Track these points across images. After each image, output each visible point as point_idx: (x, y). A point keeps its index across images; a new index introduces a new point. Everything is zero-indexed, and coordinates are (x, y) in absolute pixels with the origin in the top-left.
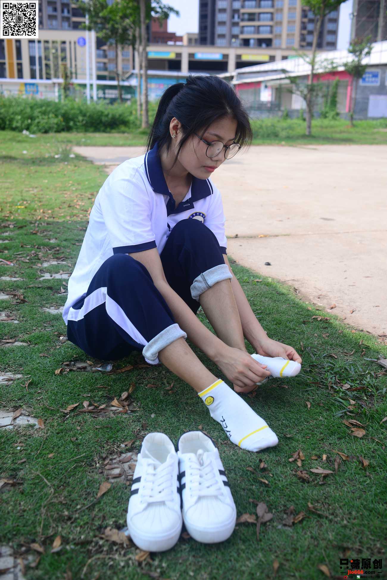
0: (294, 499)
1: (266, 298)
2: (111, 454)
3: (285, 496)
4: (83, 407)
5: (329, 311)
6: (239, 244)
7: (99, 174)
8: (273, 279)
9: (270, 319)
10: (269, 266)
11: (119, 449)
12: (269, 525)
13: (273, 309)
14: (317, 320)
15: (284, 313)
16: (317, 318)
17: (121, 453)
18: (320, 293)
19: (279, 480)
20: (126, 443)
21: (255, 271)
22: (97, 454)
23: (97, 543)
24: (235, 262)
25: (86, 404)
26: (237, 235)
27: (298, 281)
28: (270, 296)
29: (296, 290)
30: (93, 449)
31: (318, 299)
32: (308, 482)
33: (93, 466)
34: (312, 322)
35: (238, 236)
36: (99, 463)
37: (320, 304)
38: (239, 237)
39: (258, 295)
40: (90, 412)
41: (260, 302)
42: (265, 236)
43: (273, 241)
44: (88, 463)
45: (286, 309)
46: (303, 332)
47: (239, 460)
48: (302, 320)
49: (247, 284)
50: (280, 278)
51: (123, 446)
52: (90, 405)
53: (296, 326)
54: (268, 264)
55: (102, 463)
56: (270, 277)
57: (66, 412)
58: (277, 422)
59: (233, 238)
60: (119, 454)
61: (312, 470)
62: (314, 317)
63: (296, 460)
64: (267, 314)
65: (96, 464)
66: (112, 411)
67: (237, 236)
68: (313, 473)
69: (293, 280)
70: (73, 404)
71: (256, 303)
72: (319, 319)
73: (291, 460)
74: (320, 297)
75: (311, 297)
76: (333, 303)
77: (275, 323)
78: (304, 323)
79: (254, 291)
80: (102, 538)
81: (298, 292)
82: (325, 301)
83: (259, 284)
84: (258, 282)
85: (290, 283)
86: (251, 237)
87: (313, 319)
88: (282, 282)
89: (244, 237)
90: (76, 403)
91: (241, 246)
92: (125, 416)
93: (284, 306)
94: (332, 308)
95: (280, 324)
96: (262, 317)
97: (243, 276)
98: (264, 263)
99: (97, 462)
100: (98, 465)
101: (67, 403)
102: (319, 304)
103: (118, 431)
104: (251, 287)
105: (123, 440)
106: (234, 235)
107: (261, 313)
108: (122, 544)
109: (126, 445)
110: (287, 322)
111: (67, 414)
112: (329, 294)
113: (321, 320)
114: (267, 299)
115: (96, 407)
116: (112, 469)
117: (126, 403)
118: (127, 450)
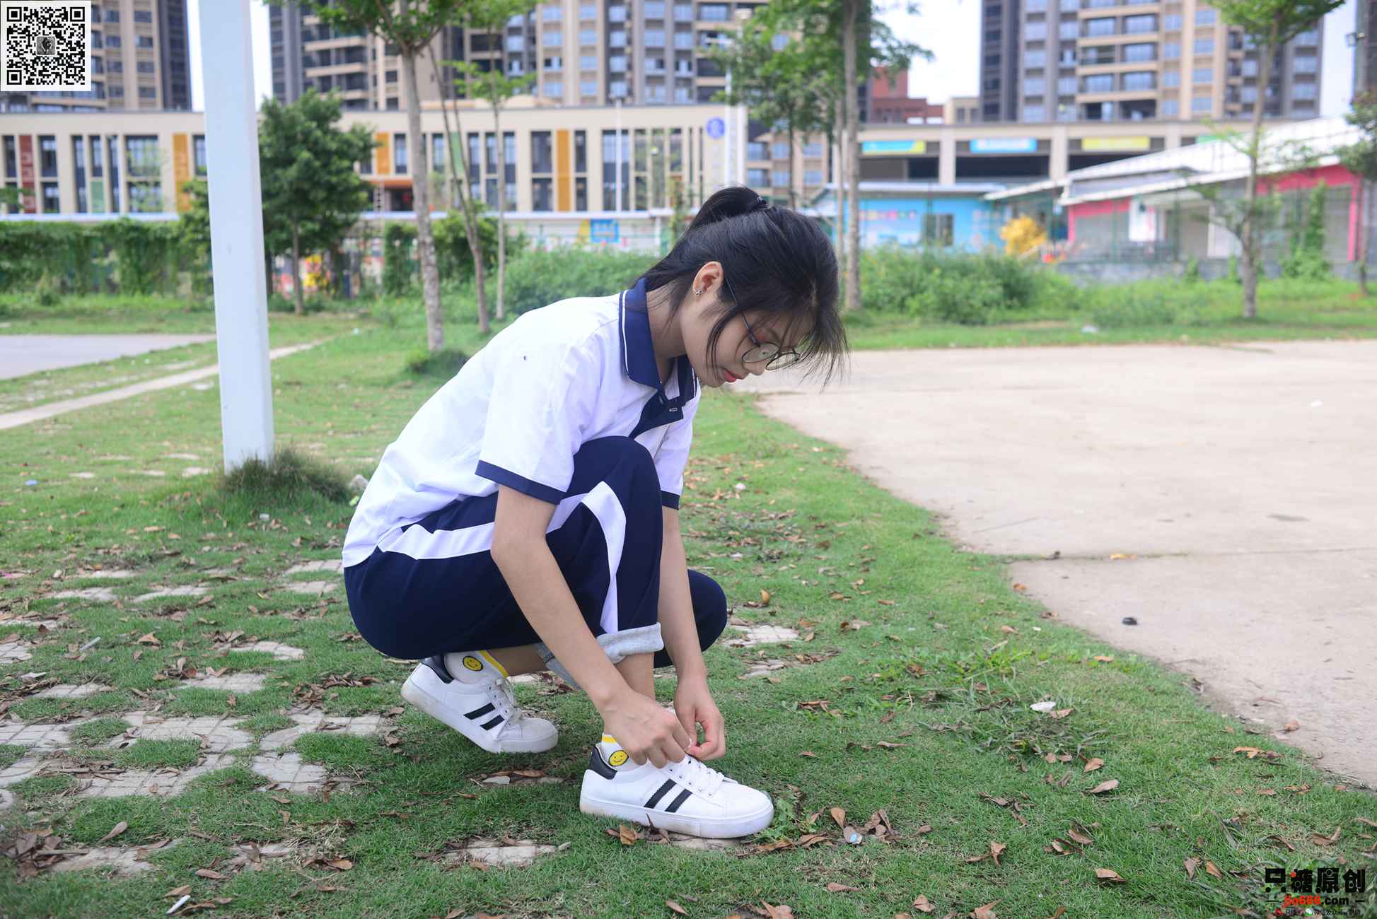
1: (1121, 699)
5: (1281, 737)
6: (1064, 573)
7: (742, 414)
8: (1140, 657)
9: (1128, 749)
10: (1131, 627)
13: (1135, 727)
14: (1247, 757)
15: (1163, 736)
16: (1246, 753)
18: (1259, 693)
21: (1098, 636)
24: (1050, 614)
26: (1057, 553)
27: (1204, 663)
28: (1131, 695)
29: (1197, 684)
31: (1253, 708)
34: (1234, 761)
35: (1062, 555)
37: (1258, 719)
38: (1062, 558)
39: (1102, 693)
41: (1106, 708)
42: (1129, 557)
43: (1148, 569)
45: (1168, 729)
46: (1209, 783)
48: (1207, 755)
49: (1074, 666)
50: (1158, 654)
53: (1194, 769)
54: (1131, 622)
56: (1133, 652)
59: (1047, 559)
62: (1238, 749)
64: (1120, 738)
67: (1057, 556)
69: (1193, 661)
71: (1094, 710)
72: (1251, 755)
74: (1258, 703)
75: (1237, 703)
76: (1292, 718)
77: (1140, 758)
78: (1213, 761)
79: (1092, 683)
81: (1202, 688)
82: (1272, 714)
83: (1105, 666)
84: (1102, 661)
85: (1184, 668)
86: (1093, 558)
87: (1238, 753)
88: (1164, 665)
89: (1076, 559)
91: (1066, 578)
93: (1165, 721)
94: (1288, 730)
95: (1152, 762)
96: (1109, 745)
97: (1066, 649)
98: (1121, 620)
102: (1255, 720)
104: (1084, 674)
106: (1051, 552)
107: (1106, 734)
110: (1169, 757)
112: (1282, 696)
113: (1256, 758)
114: (1123, 704)
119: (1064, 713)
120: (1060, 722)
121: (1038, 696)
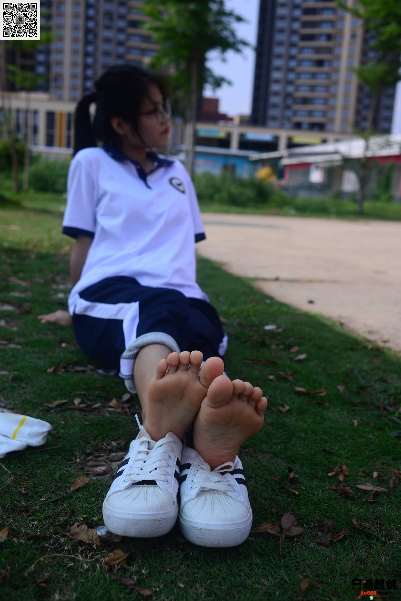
0: (333, 515)
2: (97, 451)
3: (321, 511)
4: (74, 404)
5: (381, 343)
8: (316, 314)
10: (312, 304)
11: (109, 447)
12: (297, 542)
13: (315, 336)
14: (367, 348)
15: (327, 339)
16: (367, 346)
17: (111, 451)
18: (371, 329)
19: (314, 494)
20: (118, 442)
22: (79, 449)
23: (56, 540)
25: (77, 401)
29: (342, 324)
30: (76, 443)
31: (368, 334)
32: (353, 499)
33: (72, 460)
34: (361, 350)
36: (80, 458)
37: (371, 337)
38: (279, 280)
40: (80, 410)
42: (310, 281)
44: (66, 457)
46: (350, 357)
47: (262, 469)
48: (348, 347)
49: (285, 314)
50: (323, 314)
51: (114, 444)
52: (81, 403)
53: (342, 352)
54: (311, 302)
55: (84, 459)
56: (313, 312)
57: (51, 406)
58: (315, 436)
59: (273, 280)
60: (107, 452)
61: (358, 486)
63: (337, 474)
65: (76, 459)
66: (108, 411)
67: (277, 279)
68: (360, 489)
70: (61, 400)
72: (369, 348)
73: (330, 474)
74: (371, 332)
75: (360, 332)
76: (386, 338)
78: (351, 350)
80: (64, 536)
81: (344, 326)
82: (377, 336)
85: (336, 319)
86: (293, 281)
87: (362, 347)
88: (327, 317)
89: (286, 281)
90: (65, 399)
91: (281, 287)
92: (122, 417)
94: (385, 342)
95: (322, 349)
98: (307, 301)
99: (78, 457)
100: (78, 460)
101: (55, 399)
103: (111, 430)
104: (290, 317)
105: (115, 438)
106: (274, 277)
108: (90, 545)
109: (118, 444)
110: (331, 347)
111: (51, 408)
112: (381, 330)
113: (371, 348)
115: (89, 406)
116: (97, 466)
117: (126, 406)
118: (118, 449)
119: (280, 330)
120: (279, 334)
121: (267, 324)
